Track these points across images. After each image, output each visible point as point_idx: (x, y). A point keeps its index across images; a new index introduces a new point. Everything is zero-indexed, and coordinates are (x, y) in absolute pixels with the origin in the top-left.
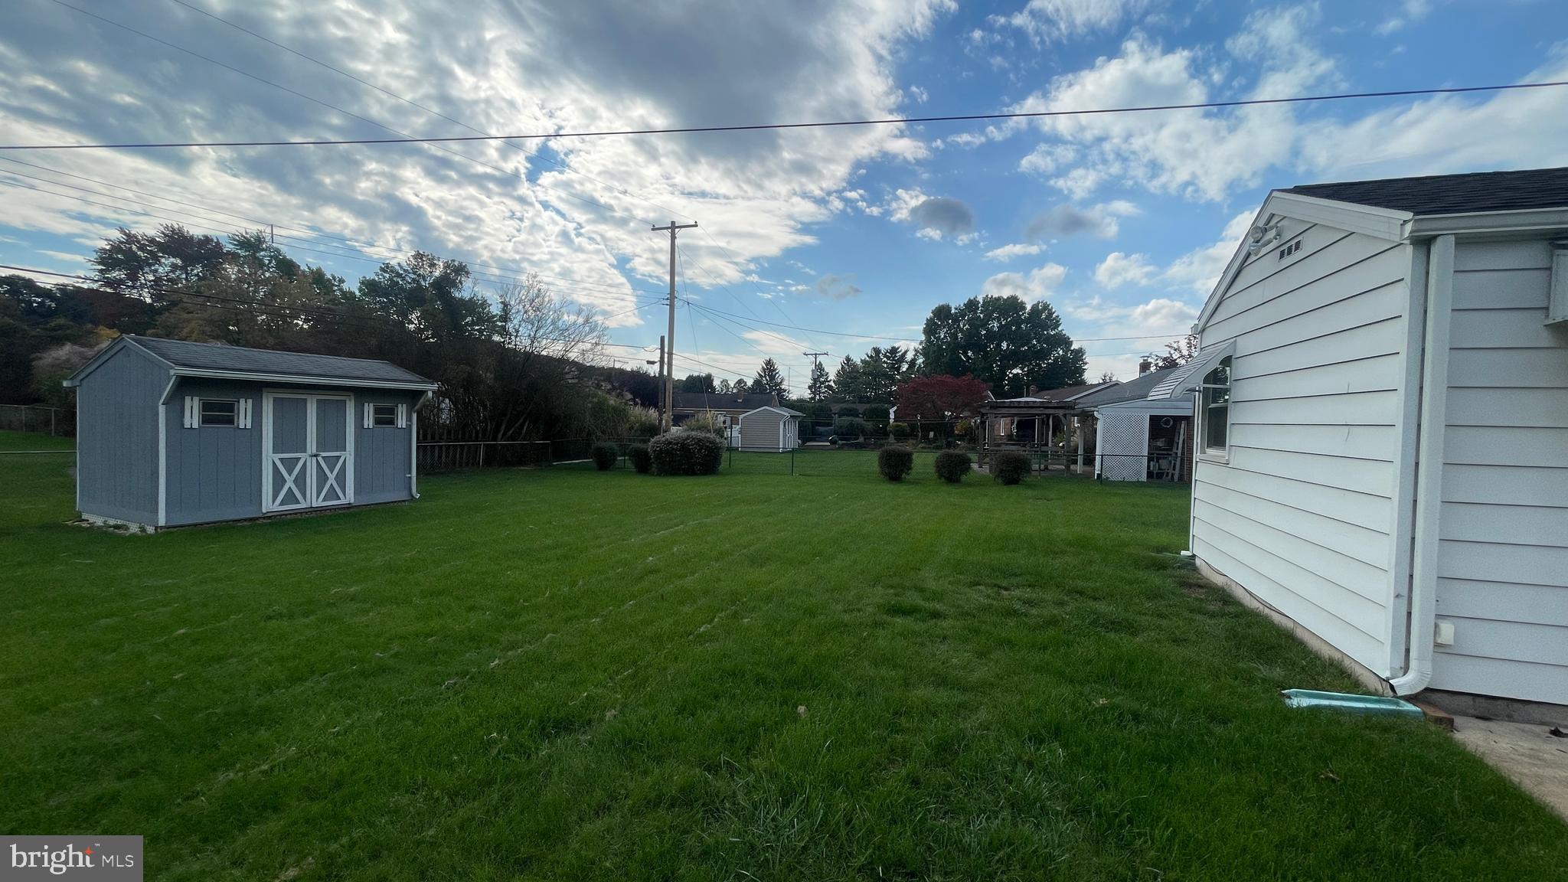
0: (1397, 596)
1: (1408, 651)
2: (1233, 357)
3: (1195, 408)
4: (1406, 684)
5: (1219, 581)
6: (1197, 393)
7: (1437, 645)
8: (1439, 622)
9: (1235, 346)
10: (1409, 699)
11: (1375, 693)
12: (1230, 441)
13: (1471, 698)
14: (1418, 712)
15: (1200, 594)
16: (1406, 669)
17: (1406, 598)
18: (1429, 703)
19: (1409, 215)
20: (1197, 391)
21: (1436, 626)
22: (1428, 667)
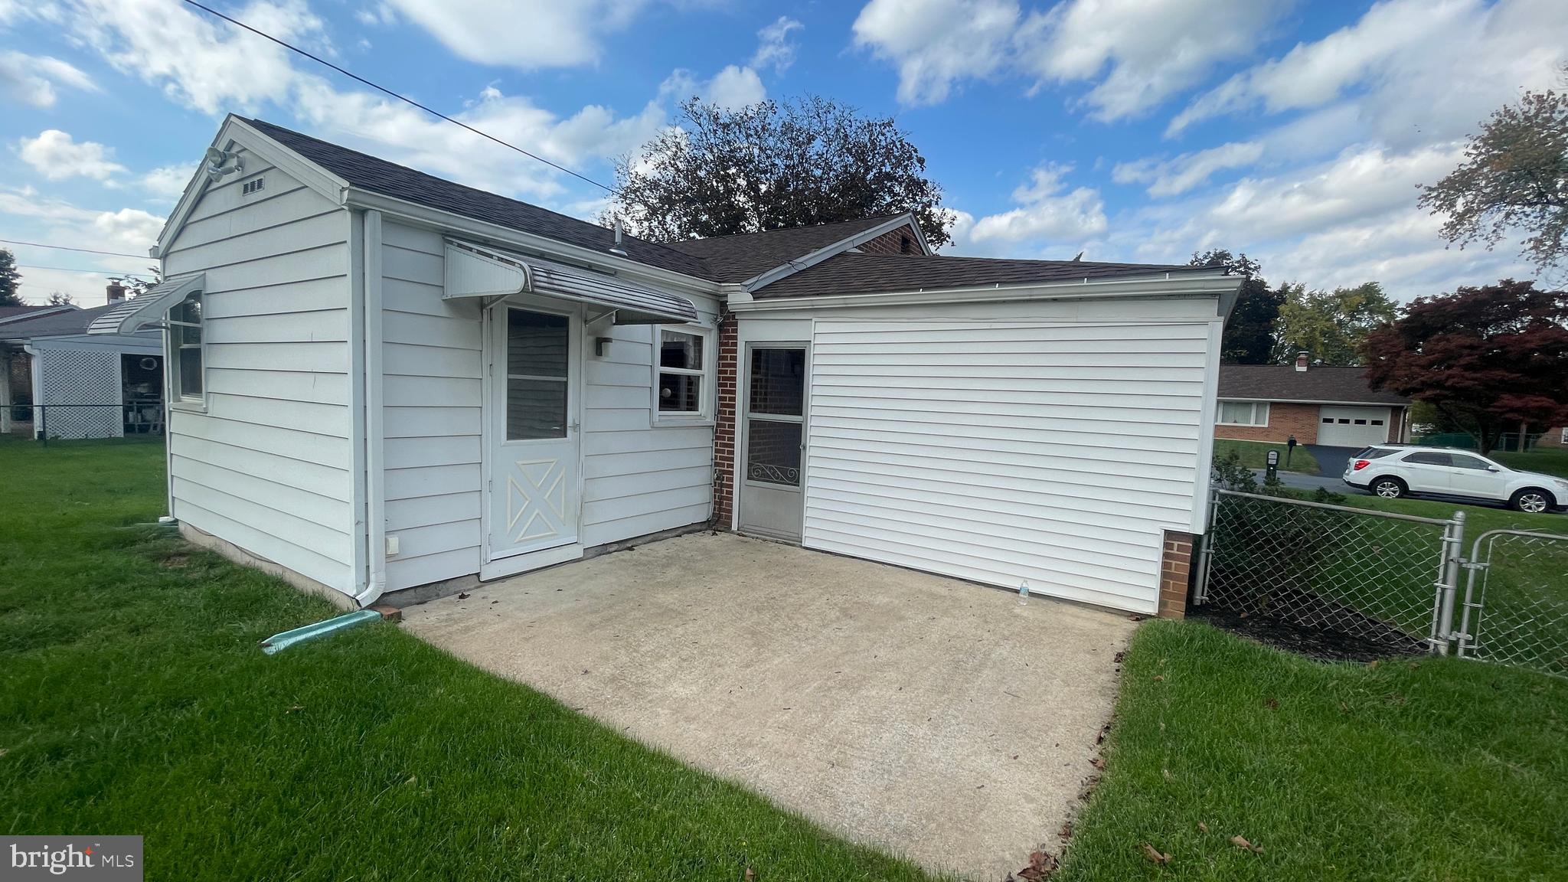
0: (357, 524)
1: (368, 567)
2: (203, 292)
3: (163, 347)
4: (368, 596)
5: (206, 543)
6: (164, 330)
7: (388, 556)
8: (387, 537)
9: (205, 279)
10: (371, 607)
11: (349, 611)
12: (207, 387)
13: (413, 590)
14: (377, 616)
15: (182, 563)
16: (367, 584)
17: (364, 524)
18: (386, 605)
19: (346, 184)
20: (164, 328)
21: (386, 539)
22: (382, 576)
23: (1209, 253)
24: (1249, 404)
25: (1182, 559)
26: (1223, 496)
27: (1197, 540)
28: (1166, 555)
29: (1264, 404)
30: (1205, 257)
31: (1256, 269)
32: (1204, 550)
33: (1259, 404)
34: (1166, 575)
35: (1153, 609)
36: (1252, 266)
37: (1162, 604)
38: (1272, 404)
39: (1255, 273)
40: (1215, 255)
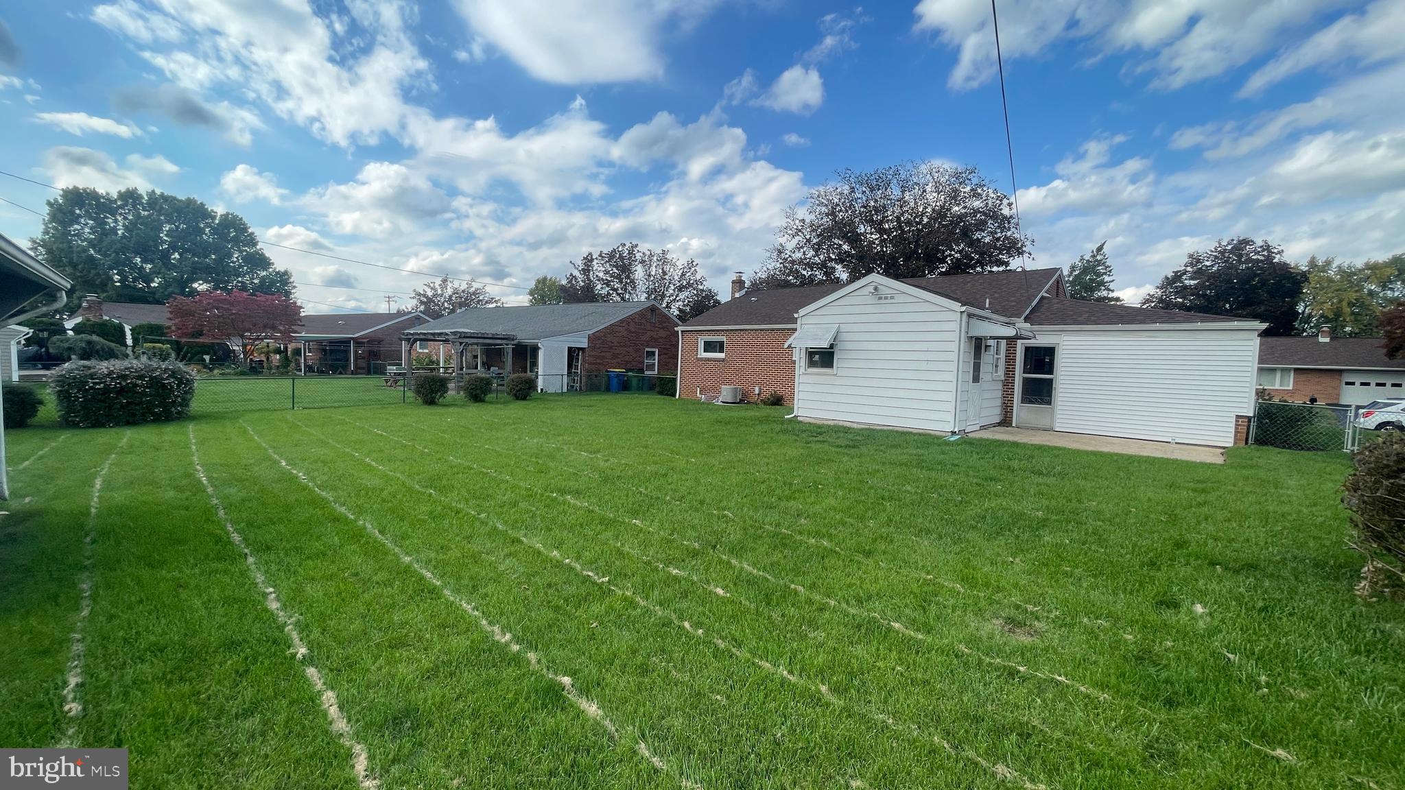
2: (839, 331)
9: (839, 327)
12: (837, 365)
23: (1233, 240)
24: (1274, 370)
25: (1244, 425)
26: (1259, 403)
27: (1249, 419)
28: (1236, 425)
29: (1289, 370)
30: (1229, 244)
31: (1279, 253)
32: (1252, 423)
33: (1283, 370)
34: (1236, 432)
35: (1231, 445)
36: (1276, 251)
37: (1235, 443)
38: (1296, 370)
39: (1278, 256)
40: (1239, 241)
